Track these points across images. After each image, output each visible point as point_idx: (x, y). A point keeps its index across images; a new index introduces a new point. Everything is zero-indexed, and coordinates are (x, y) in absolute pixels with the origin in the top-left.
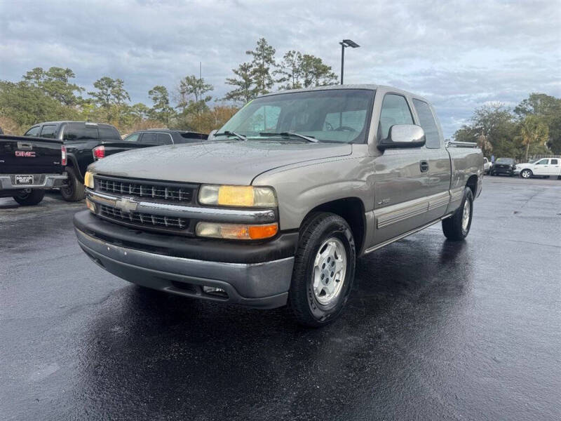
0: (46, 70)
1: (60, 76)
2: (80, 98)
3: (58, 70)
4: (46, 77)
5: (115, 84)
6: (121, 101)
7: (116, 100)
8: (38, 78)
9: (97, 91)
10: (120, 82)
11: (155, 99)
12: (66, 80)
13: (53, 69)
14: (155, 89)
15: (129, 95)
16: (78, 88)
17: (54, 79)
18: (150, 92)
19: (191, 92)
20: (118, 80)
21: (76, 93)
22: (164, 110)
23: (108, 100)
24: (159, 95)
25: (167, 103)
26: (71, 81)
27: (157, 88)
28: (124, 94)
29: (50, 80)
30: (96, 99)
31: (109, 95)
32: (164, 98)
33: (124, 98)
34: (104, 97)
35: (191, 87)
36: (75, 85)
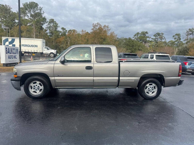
0: (140, 33)
1: (144, 34)
2: (149, 40)
3: (144, 32)
4: (140, 35)
5: (161, 35)
6: (162, 40)
7: (160, 40)
8: (138, 35)
9: (154, 37)
10: (162, 34)
11: (175, 39)
12: (145, 35)
13: (142, 32)
14: (175, 35)
15: (165, 38)
16: (149, 37)
17: (142, 35)
18: (174, 36)
19: (191, 34)
20: (162, 33)
21: (148, 39)
22: (178, 42)
23: (157, 40)
24: (177, 37)
25: (180, 39)
26: (147, 35)
27: (176, 35)
28: (163, 38)
29: (141, 35)
30: (154, 40)
31: (158, 39)
32: (179, 38)
33: (163, 39)
34: (156, 39)
35: (191, 32)
36: (148, 36)
